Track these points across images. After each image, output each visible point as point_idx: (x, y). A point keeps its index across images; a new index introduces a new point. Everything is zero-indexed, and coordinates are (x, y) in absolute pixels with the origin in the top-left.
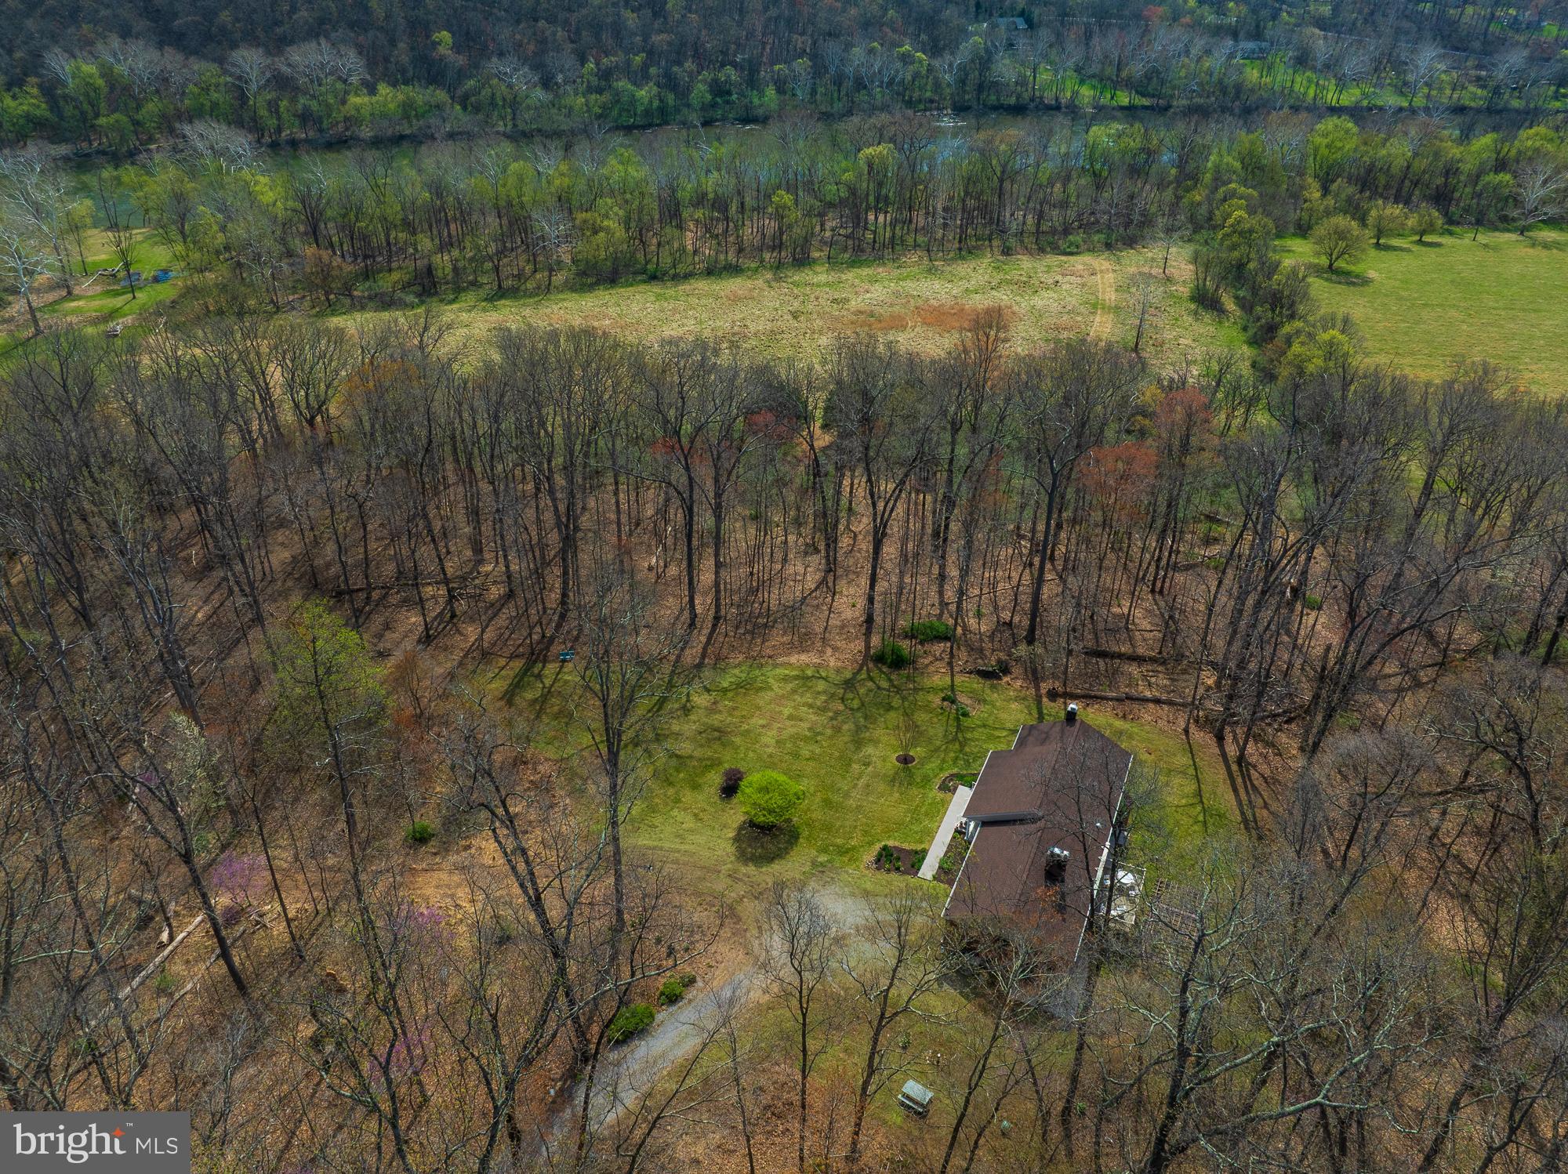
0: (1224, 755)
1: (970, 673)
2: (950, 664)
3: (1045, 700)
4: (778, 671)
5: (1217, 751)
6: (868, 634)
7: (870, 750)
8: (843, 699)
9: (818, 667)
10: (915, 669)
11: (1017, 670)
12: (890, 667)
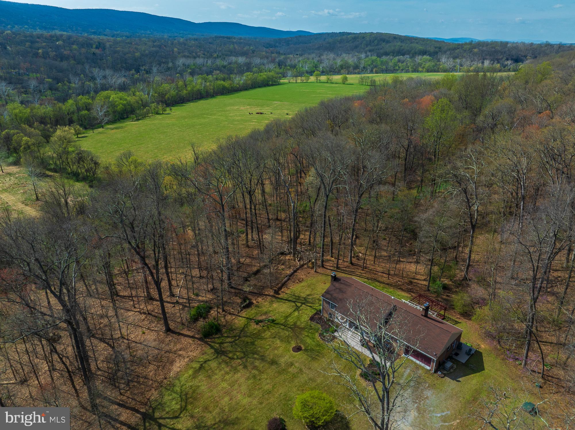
0: (332, 270)
1: (242, 310)
2: (230, 314)
3: (277, 296)
4: (183, 379)
5: (329, 271)
6: (180, 334)
7: (282, 361)
8: (232, 359)
9: (191, 361)
10: (225, 326)
11: (250, 297)
12: (216, 334)
